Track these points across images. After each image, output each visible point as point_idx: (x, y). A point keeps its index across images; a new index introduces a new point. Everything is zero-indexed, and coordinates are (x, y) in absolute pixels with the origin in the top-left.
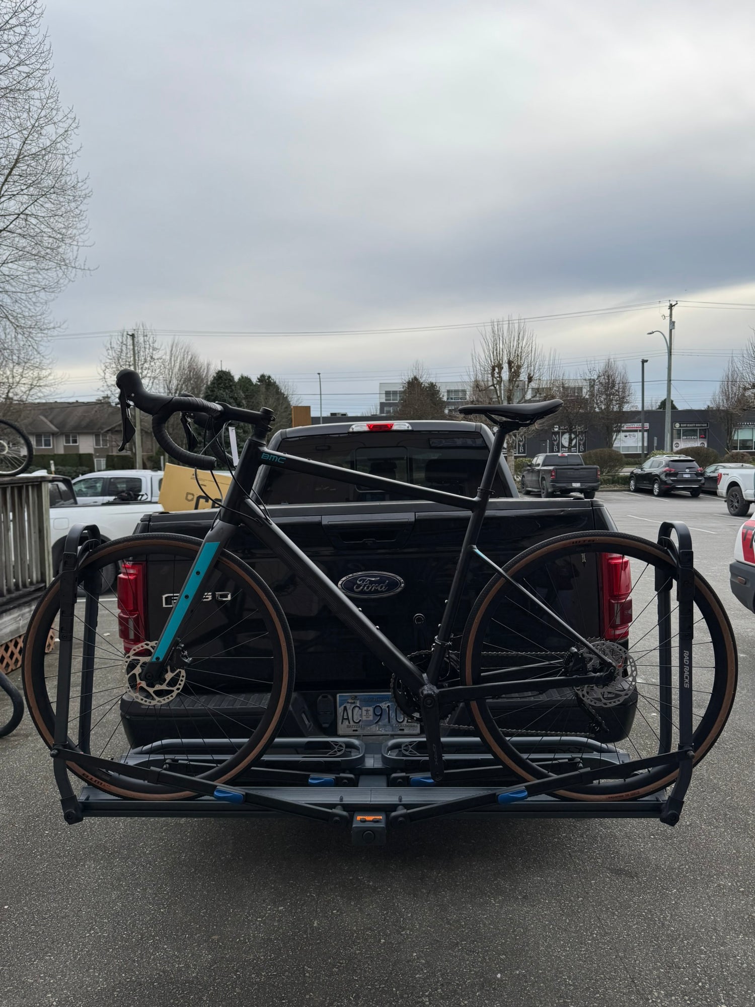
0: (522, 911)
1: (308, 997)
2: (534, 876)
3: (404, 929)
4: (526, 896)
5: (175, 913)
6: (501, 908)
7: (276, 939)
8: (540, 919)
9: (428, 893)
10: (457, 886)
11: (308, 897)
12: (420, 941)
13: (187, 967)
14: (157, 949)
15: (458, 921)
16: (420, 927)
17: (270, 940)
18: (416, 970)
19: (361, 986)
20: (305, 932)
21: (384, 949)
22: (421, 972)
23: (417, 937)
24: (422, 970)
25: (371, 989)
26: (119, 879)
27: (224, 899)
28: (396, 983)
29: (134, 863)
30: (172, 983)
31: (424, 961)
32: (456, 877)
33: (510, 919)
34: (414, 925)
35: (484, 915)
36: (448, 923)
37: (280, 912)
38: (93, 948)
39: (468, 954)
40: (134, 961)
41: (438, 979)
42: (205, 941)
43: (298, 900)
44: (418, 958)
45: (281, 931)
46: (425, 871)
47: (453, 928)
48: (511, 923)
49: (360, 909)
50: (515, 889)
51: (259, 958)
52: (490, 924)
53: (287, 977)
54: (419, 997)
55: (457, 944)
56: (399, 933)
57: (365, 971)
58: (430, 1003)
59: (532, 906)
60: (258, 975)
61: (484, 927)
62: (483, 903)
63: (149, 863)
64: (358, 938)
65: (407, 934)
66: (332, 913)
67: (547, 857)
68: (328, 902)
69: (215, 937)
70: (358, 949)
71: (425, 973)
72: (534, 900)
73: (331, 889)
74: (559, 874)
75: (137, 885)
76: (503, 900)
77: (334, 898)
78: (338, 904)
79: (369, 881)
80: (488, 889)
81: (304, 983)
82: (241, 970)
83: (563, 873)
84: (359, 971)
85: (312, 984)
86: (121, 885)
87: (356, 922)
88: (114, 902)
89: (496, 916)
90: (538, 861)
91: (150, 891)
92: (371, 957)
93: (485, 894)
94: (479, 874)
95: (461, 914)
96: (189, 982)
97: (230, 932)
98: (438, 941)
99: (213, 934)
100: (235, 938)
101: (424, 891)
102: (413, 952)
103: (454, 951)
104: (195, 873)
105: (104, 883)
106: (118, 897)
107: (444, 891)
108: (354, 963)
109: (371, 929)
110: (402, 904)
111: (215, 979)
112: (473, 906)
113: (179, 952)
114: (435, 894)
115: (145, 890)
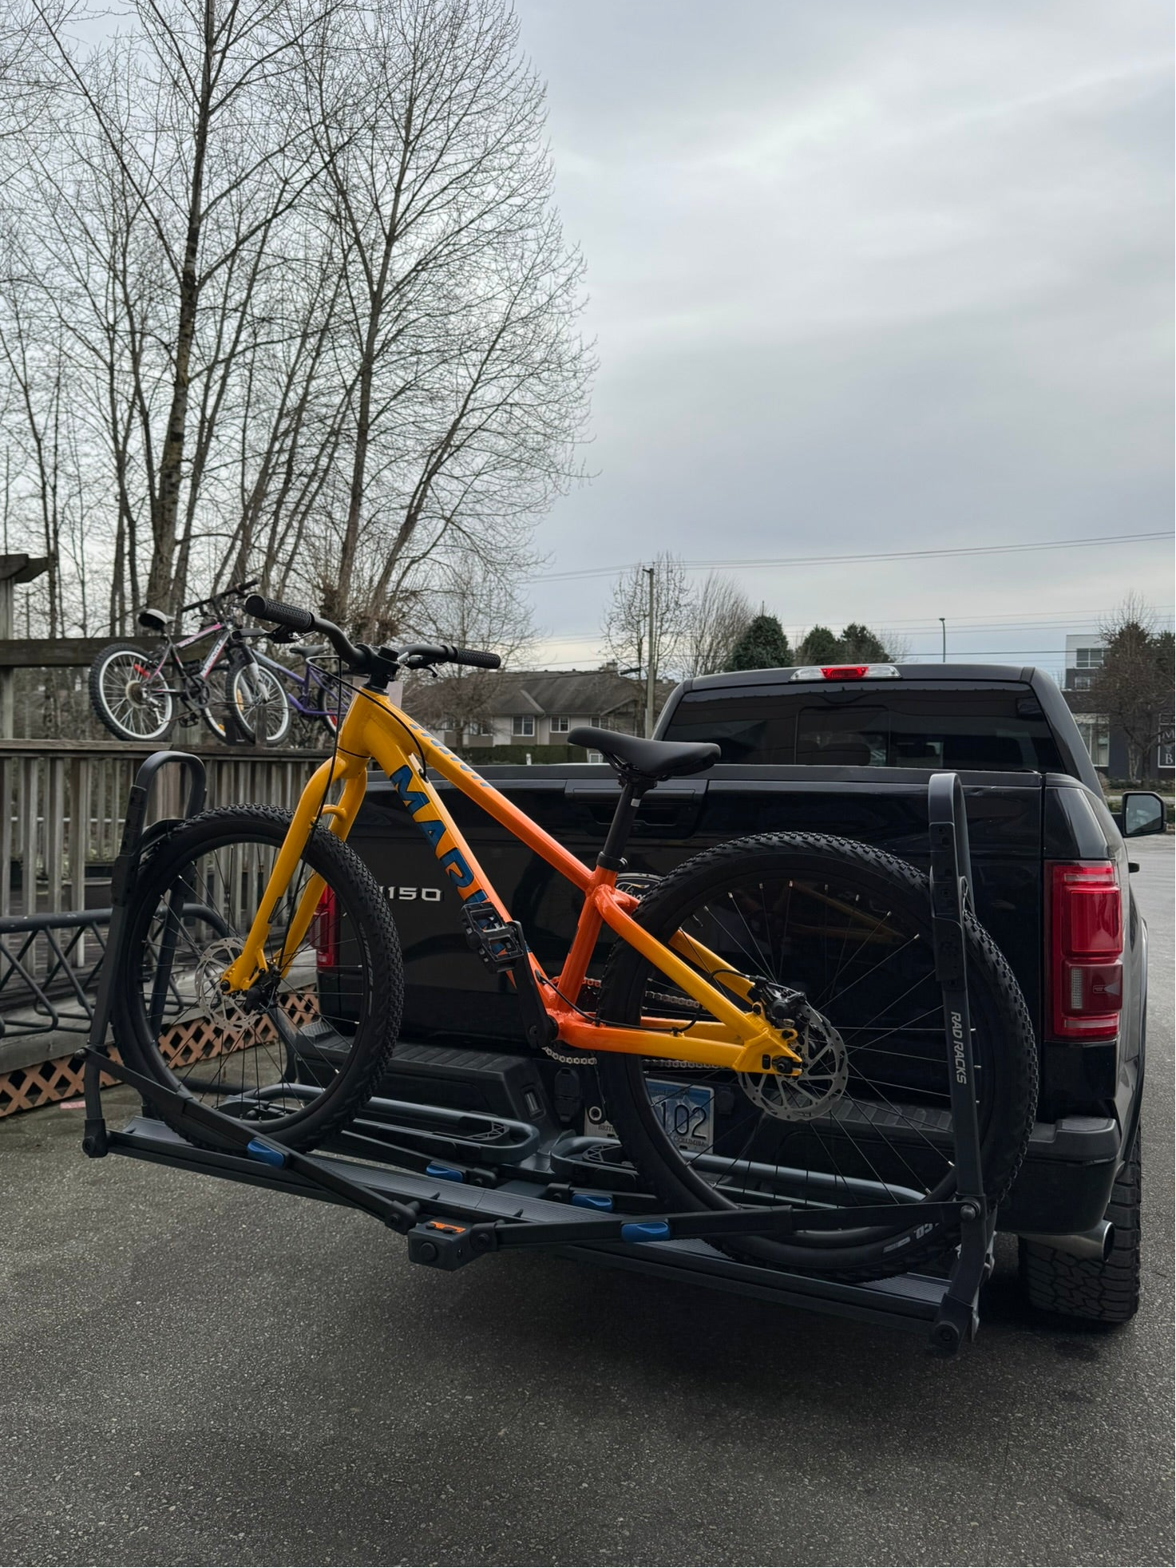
0: (848, 1510)
1: (423, 1526)
2: (911, 1464)
3: (629, 1478)
4: (874, 1490)
5: (326, 1365)
6: (814, 1495)
7: (434, 1436)
8: (872, 1532)
9: (705, 1439)
10: (761, 1441)
11: (517, 1393)
12: (643, 1504)
13: (294, 1437)
14: (273, 1402)
15: (725, 1493)
16: (658, 1483)
17: (424, 1435)
18: (607, 1541)
19: (509, 1537)
20: (480, 1440)
21: (579, 1498)
22: (613, 1547)
23: (642, 1495)
24: (616, 1545)
25: (519, 1545)
26: (288, 1304)
27: (400, 1364)
28: (562, 1549)
29: (319, 1289)
30: (262, 1451)
31: (627, 1534)
32: (769, 1428)
33: (820, 1516)
34: (648, 1478)
35: (775, 1496)
36: (707, 1491)
37: (462, 1401)
38: (201, 1379)
39: (706, 1545)
40: (236, 1409)
42: (340, 1411)
43: (499, 1393)
44: (622, 1526)
45: (448, 1427)
46: (724, 1405)
47: (709, 1500)
48: (816, 1522)
49: (581, 1431)
50: (861, 1474)
51: (394, 1454)
52: (776, 1514)
53: (414, 1492)
55: (699, 1526)
56: (618, 1481)
57: (529, 1519)
59: (873, 1508)
60: (377, 1475)
61: (764, 1514)
62: (786, 1479)
63: (338, 1293)
64: (550, 1470)
65: (628, 1487)
66: (537, 1424)
67: (956, 1442)
68: (541, 1409)
69: (355, 1410)
70: (539, 1486)
71: (617, 1551)
72: (882, 1500)
73: (558, 1392)
74: (961, 1473)
75: (304, 1317)
76: (826, 1484)
77: (552, 1405)
78: (554, 1415)
79: (623, 1397)
80: (811, 1461)
81: (432, 1506)
82: (359, 1462)
83: (971, 1475)
84: (519, 1515)
85: (441, 1511)
86: (284, 1312)
87: (563, 1447)
88: (263, 1330)
89: (796, 1505)
90: (937, 1442)
91: (315, 1328)
92: (551, 1502)
93: (801, 1466)
94: (812, 1434)
95: (738, 1484)
96: (284, 1456)
97: (380, 1409)
98: (671, 1511)
99: (354, 1405)
100: (380, 1418)
101: (701, 1433)
102: (620, 1515)
103: (686, 1534)
104: (386, 1321)
105: (267, 1304)
106: (271, 1326)
107: (733, 1442)
108: (521, 1503)
109: (579, 1464)
110: (651, 1442)
111: (318, 1463)
112: (766, 1479)
113: (297, 1415)
114: (715, 1444)
115: (309, 1325)
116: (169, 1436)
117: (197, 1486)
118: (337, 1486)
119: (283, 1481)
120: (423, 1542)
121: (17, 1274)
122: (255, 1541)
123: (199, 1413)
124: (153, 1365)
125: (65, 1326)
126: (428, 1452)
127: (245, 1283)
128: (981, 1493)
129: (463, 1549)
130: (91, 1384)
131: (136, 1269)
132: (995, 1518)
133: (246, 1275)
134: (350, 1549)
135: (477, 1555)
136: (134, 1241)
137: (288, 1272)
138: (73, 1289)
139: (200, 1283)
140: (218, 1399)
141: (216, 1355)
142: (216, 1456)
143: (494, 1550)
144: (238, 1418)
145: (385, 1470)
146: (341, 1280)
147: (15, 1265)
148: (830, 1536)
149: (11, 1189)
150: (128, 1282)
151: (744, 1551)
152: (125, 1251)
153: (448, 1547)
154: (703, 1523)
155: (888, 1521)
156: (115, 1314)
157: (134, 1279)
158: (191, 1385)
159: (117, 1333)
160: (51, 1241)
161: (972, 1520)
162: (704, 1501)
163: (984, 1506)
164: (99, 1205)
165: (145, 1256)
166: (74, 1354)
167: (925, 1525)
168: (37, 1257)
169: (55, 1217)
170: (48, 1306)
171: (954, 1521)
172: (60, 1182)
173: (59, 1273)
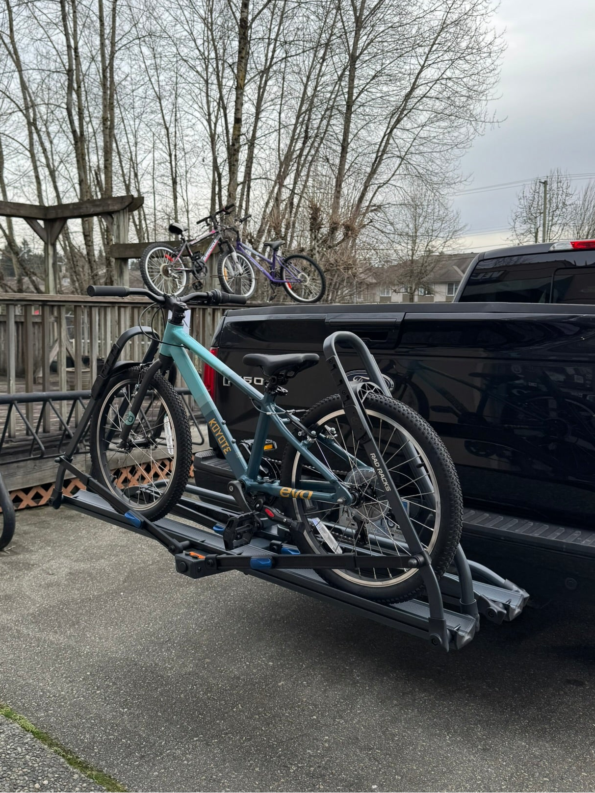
0: (467, 757)
1: (218, 722)
2: (521, 740)
3: (341, 717)
4: (489, 749)
5: (202, 636)
6: (448, 746)
7: (243, 680)
8: (476, 771)
9: (396, 705)
10: (430, 712)
11: (298, 665)
12: (343, 732)
13: (171, 669)
14: (168, 650)
15: (394, 735)
16: (357, 723)
18: (313, 747)
19: (261, 735)
20: (267, 685)
21: (308, 723)
23: (345, 728)
24: (318, 749)
25: (264, 740)
26: (196, 603)
27: (241, 641)
28: (287, 746)
29: (216, 597)
30: (152, 673)
31: (327, 745)
32: (439, 706)
33: (447, 758)
34: (352, 719)
35: (424, 741)
36: (384, 733)
37: (266, 665)
38: (137, 635)
39: (370, 759)
40: (148, 651)
41: (322, 761)
42: (199, 660)
43: (288, 664)
44: (326, 741)
45: (252, 676)
46: (417, 690)
47: (383, 737)
48: (442, 760)
49: (325, 690)
50: (485, 739)
51: (218, 685)
52: (420, 751)
53: (221, 704)
54: (291, 764)
55: (370, 749)
56: (334, 718)
57: (275, 728)
58: (294, 772)
59: (482, 759)
60: (206, 693)
61: (412, 750)
62: (436, 734)
63: (225, 601)
64: (299, 706)
65: (339, 723)
66: (302, 683)
67: (560, 733)
68: (308, 675)
69: (207, 660)
70: (289, 713)
71: (317, 752)
72: (491, 756)
73: (322, 668)
74: (552, 751)
75: (203, 610)
76: (460, 741)
77: (315, 674)
78: (314, 679)
79: (358, 676)
80: (456, 727)
81: (226, 713)
82: (198, 686)
83: (559, 753)
84: (271, 726)
85: (230, 716)
86: (193, 607)
87: (311, 696)
88: (178, 614)
89: (435, 748)
90: (546, 731)
91: (205, 617)
92: (292, 723)
93: (449, 729)
94: (465, 713)
95: (404, 731)
96: (162, 677)
97: (220, 662)
98: (357, 739)
99: (208, 658)
100: (219, 666)
101: (395, 702)
102: (327, 735)
103: (361, 752)
104: (244, 619)
105: (185, 602)
106: (182, 614)
107: (413, 710)
108: (275, 720)
109: (316, 706)
110: (363, 702)
111: (178, 683)
112: (423, 732)
113: (177, 658)
114: (401, 709)
115: (203, 615)
116: (110, 658)
117: (114, 684)
118: (182, 696)
119: (157, 688)
120: (214, 729)
121: (70, 573)
122: (131, 714)
123: (129, 650)
124: (117, 624)
125: (83, 601)
126: (237, 687)
127: (179, 590)
128: (560, 763)
129: (233, 736)
130: (84, 629)
131: (128, 577)
132: (562, 779)
133: (181, 586)
134: (176, 726)
135: (239, 740)
136: (133, 563)
137: (203, 587)
138: (93, 583)
139: (156, 588)
140: (141, 645)
141: (149, 624)
142: (129, 671)
143: (250, 740)
144: (147, 655)
145: (210, 692)
146: (229, 594)
147: (71, 569)
148: (448, 769)
149: (84, 532)
150: (121, 583)
151: (391, 767)
152: (126, 567)
153: (226, 734)
154: (373, 748)
155: (489, 767)
156: (108, 597)
157: (124, 582)
158: (130, 637)
159: (106, 606)
160: (92, 558)
161: (546, 777)
162: (380, 737)
163: (558, 771)
164: (123, 543)
165: (135, 571)
166: (81, 614)
167: (512, 774)
168: (83, 566)
169: (99, 547)
170: (78, 590)
171: (533, 775)
172: (109, 530)
173: (90, 575)
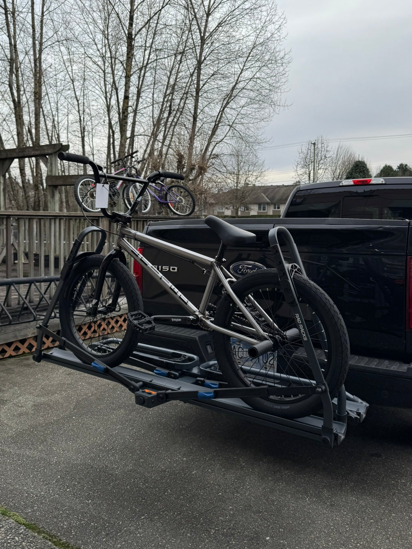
0: (321, 511)
1: (156, 503)
2: (352, 496)
3: (238, 492)
4: (334, 505)
5: (135, 444)
6: (309, 505)
7: (168, 472)
8: (329, 520)
9: (271, 480)
10: (293, 483)
11: (203, 458)
12: (241, 502)
13: (117, 468)
14: (113, 455)
15: (273, 501)
16: (249, 495)
17: (165, 471)
18: (223, 515)
19: (187, 510)
20: (185, 474)
21: (217, 498)
22: (225, 517)
23: (241, 499)
24: (226, 516)
25: (190, 513)
26: (127, 421)
27: (162, 445)
28: (206, 516)
29: (140, 416)
30: (105, 472)
31: (232, 513)
32: (298, 478)
33: (309, 513)
34: (245, 493)
35: (293, 504)
36: (267, 500)
37: (182, 460)
38: (89, 446)
39: (261, 520)
40: (99, 457)
41: (230, 524)
42: (136, 460)
43: (196, 458)
44: (230, 510)
45: (174, 469)
46: (282, 469)
48: (307, 515)
49: (224, 474)
50: (330, 498)
51: (152, 477)
52: (292, 510)
53: (156, 491)
54: (211, 529)
55: (260, 512)
56: (233, 493)
57: (196, 504)
58: (213, 534)
59: (331, 512)
60: (144, 484)
61: (287, 510)
62: (299, 498)
63: (146, 418)
64: (209, 487)
65: (237, 496)
66: (208, 470)
68: (211, 465)
69: (142, 460)
70: (203, 493)
71: (226, 518)
72: (336, 509)
73: (219, 459)
75: (132, 426)
76: (315, 501)
77: (215, 464)
78: (215, 467)
79: (243, 463)
80: (311, 492)
81: (161, 497)
82: (138, 479)
84: (192, 503)
85: (163, 499)
86: (125, 424)
87: (216, 479)
88: (116, 430)
89: (301, 507)
91: (135, 430)
92: (206, 499)
93: (307, 493)
94: (314, 482)
95: (280, 498)
96: (112, 475)
97: (151, 461)
98: (251, 506)
99: (142, 459)
100: (150, 464)
101: (270, 478)
102: (231, 506)
103: (254, 515)
104: (161, 429)
105: (119, 420)
106: (119, 429)
107: (282, 483)
108: (194, 498)
109: (220, 486)
110: (250, 480)
111: (124, 478)
112: (292, 497)
113: (120, 461)
114: (275, 483)
115: (133, 429)
116: (73, 465)
117: (79, 483)
118: (128, 487)
119: (110, 483)
120: (154, 509)
121: (34, 405)
122: (94, 503)
123: (86, 457)
124: (74, 439)
125: (47, 424)
126: (165, 477)
127: (113, 413)
129: (169, 513)
130: (50, 444)
131: (76, 405)
132: (381, 520)
133: (115, 410)
134: (127, 509)
135: (173, 515)
136: (78, 396)
137: (130, 409)
138: (52, 412)
139: (97, 412)
140: (93, 453)
141: (97, 438)
142: (88, 473)
143: (180, 514)
144: (99, 460)
145: (147, 482)
146: (149, 413)
147: (34, 402)
148: (311, 520)
149: (39, 375)
150: (72, 410)
151: (275, 523)
152: (74, 399)
153: (163, 512)
154: (262, 511)
155: (336, 517)
156: (65, 421)
157: (74, 409)
158: (85, 448)
159: (64, 427)
160: (48, 394)
162: (265, 503)
163: (378, 515)
164: (68, 382)
165: (80, 401)
166: (47, 434)
167: (351, 520)
168: (42, 399)
169: (52, 386)
170: (42, 417)
171: (364, 519)
172: (57, 373)
173: (49, 405)
